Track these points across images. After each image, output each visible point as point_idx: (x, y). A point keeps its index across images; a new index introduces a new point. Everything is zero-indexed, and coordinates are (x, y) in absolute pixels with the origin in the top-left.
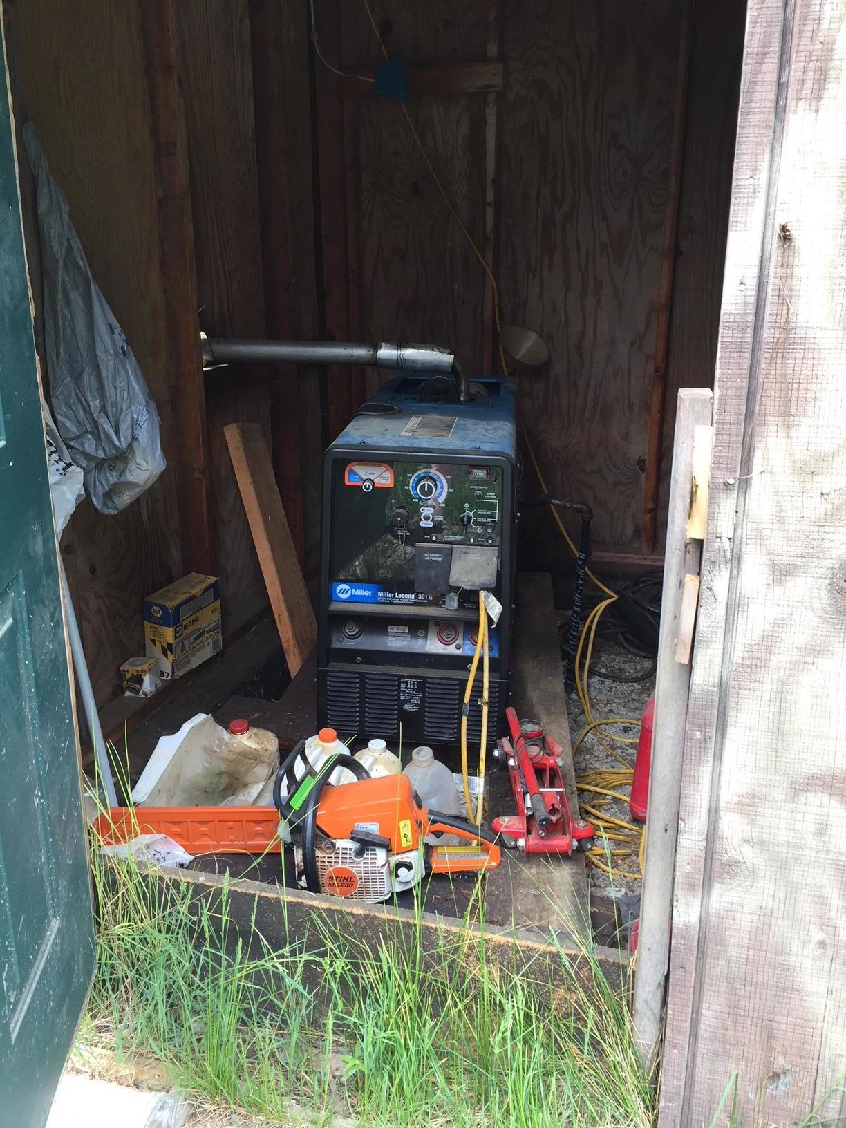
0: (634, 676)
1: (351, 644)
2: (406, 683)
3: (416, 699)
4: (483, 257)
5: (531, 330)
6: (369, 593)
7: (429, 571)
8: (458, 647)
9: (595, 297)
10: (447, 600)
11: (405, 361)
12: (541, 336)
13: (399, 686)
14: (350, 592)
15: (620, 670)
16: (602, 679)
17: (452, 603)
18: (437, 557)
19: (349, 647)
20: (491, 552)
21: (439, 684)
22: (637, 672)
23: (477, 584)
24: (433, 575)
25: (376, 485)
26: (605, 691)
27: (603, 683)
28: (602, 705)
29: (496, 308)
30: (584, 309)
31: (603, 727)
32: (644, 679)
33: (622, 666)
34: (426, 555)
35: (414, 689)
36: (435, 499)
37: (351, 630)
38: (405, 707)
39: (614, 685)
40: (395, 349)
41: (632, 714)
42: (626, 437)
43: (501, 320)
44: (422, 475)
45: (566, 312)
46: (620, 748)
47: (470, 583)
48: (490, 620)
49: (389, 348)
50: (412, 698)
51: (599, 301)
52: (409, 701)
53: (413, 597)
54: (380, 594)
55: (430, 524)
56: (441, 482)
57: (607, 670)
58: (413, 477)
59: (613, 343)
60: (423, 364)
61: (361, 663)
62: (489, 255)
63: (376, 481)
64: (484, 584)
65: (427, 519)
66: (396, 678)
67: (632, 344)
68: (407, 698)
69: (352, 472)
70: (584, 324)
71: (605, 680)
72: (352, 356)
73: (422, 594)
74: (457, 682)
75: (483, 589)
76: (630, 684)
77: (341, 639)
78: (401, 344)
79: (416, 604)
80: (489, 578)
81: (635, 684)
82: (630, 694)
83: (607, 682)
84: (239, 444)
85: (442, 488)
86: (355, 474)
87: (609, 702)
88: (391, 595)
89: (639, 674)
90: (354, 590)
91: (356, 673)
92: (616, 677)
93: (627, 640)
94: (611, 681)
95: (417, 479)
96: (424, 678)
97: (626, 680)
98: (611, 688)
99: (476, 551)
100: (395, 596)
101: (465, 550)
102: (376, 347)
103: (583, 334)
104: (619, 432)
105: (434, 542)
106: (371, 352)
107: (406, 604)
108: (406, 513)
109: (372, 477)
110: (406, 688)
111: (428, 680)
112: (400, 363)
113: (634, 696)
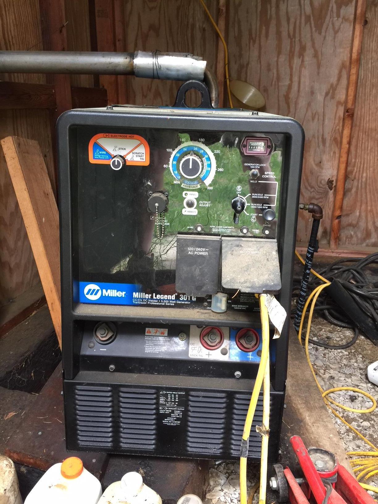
0: (340, 343)
1: (103, 351)
2: (166, 396)
3: (178, 413)
4: (217, 25)
5: (250, 84)
6: (122, 294)
7: (193, 268)
8: (224, 353)
9: (300, 58)
10: (213, 301)
11: (160, 67)
12: (259, 89)
13: (157, 399)
14: (100, 292)
15: (328, 338)
16: (315, 346)
17: (219, 304)
18: (202, 252)
19: (101, 354)
20: (268, 245)
21: (203, 397)
22: (342, 340)
23: (257, 285)
24: (197, 272)
25: (127, 164)
26: (321, 358)
27: (317, 350)
28: (322, 371)
29: (227, 66)
30: (291, 68)
31: (331, 395)
32: (349, 347)
33: (329, 335)
34: (189, 249)
35: (175, 402)
36: (201, 181)
37: (101, 335)
38: (165, 421)
39: (326, 351)
40: (150, 56)
41: (349, 380)
42: (320, 164)
43: (229, 76)
44: (185, 149)
45: (278, 71)
46: (354, 420)
47: (248, 284)
48: (273, 330)
49: (145, 56)
50: (173, 412)
51: (303, 61)
52: (169, 415)
53: (173, 297)
54: (136, 295)
55: (193, 212)
56: (209, 159)
57: (318, 338)
58: (174, 153)
59: (312, 93)
60: (178, 70)
61: (115, 371)
62: (222, 23)
63: (128, 158)
64: (266, 286)
65: (190, 205)
66: (153, 391)
67: (327, 94)
68: (168, 412)
69: (97, 146)
70: (291, 80)
71: (318, 347)
72: (110, 63)
73: (184, 294)
74: (223, 395)
75: (266, 292)
76: (339, 351)
77: (92, 345)
78: (156, 53)
79: (177, 306)
80: (272, 276)
81: (343, 351)
82: (341, 360)
83: (321, 349)
84: (15, 155)
85: (210, 166)
86: (102, 149)
87: (327, 368)
88: (148, 296)
89: (344, 342)
90: (104, 291)
91: (107, 385)
92: (327, 344)
93: (331, 314)
94: (323, 348)
95: (178, 155)
96: (187, 391)
97: (336, 347)
98: (324, 354)
99: (250, 244)
100: (152, 297)
101: (237, 243)
102: (132, 56)
103: (290, 87)
104: (314, 161)
105: (199, 234)
106: (128, 60)
107: (165, 306)
108: (165, 198)
109: (123, 153)
110: (166, 401)
111: (192, 393)
112: (155, 72)
113: (345, 362)
